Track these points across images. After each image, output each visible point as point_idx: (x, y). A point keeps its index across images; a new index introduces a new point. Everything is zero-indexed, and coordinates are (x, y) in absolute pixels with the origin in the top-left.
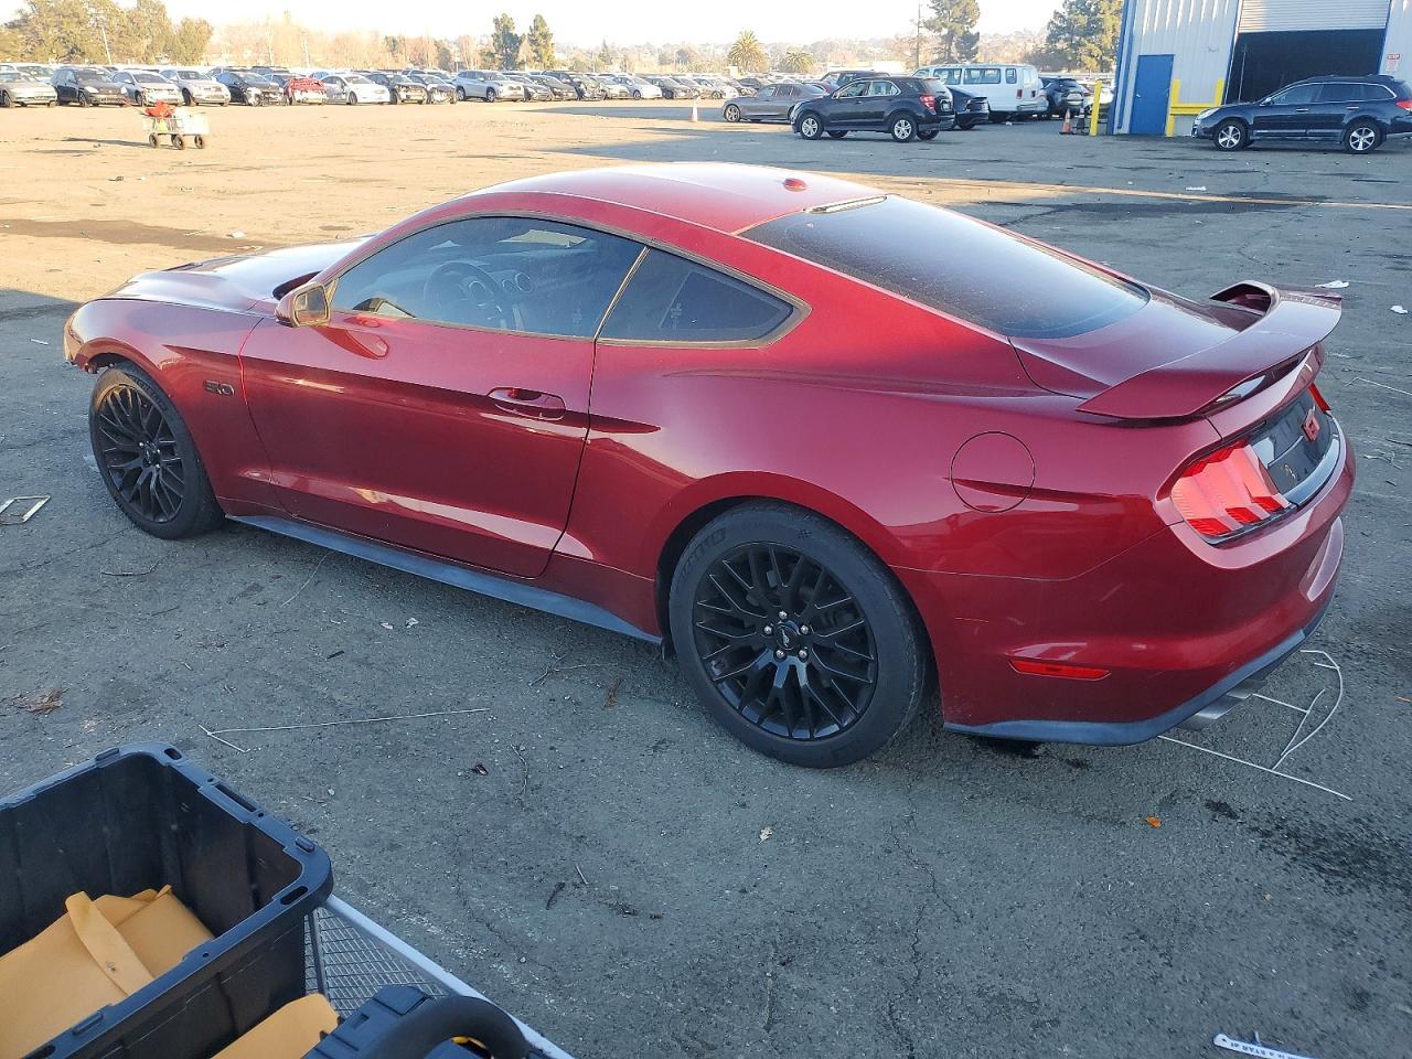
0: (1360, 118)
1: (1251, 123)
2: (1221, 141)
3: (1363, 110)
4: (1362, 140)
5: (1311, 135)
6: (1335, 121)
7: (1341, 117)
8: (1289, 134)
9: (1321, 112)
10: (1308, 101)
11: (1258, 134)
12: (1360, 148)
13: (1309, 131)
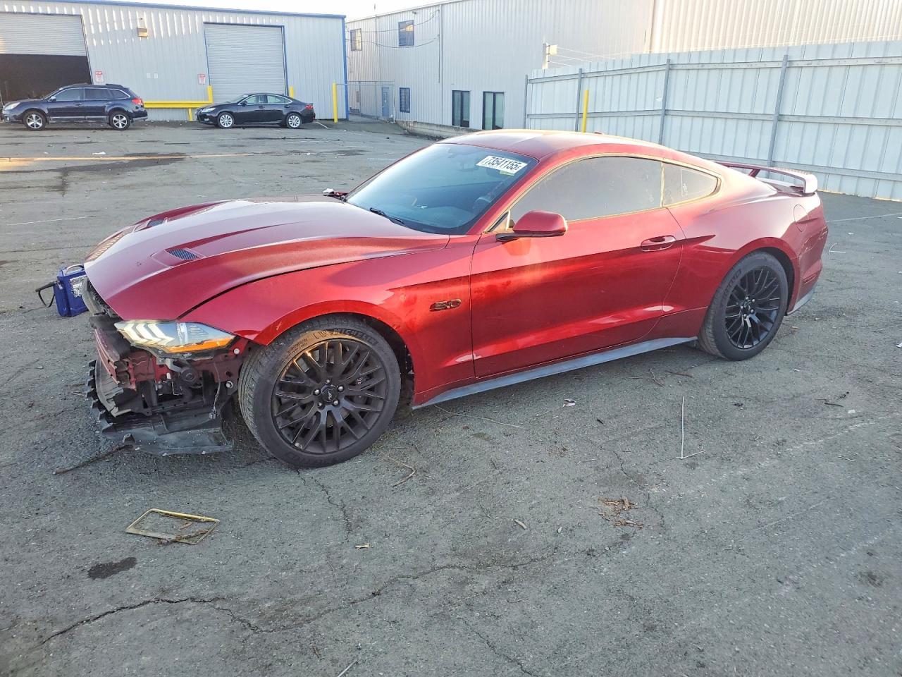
0: (114, 109)
1: (46, 112)
2: (29, 124)
3: (114, 105)
4: (120, 122)
5: (89, 119)
6: (100, 111)
7: (103, 108)
8: (77, 119)
9: (89, 105)
10: (79, 99)
11: (54, 119)
12: (121, 126)
13: (87, 117)
